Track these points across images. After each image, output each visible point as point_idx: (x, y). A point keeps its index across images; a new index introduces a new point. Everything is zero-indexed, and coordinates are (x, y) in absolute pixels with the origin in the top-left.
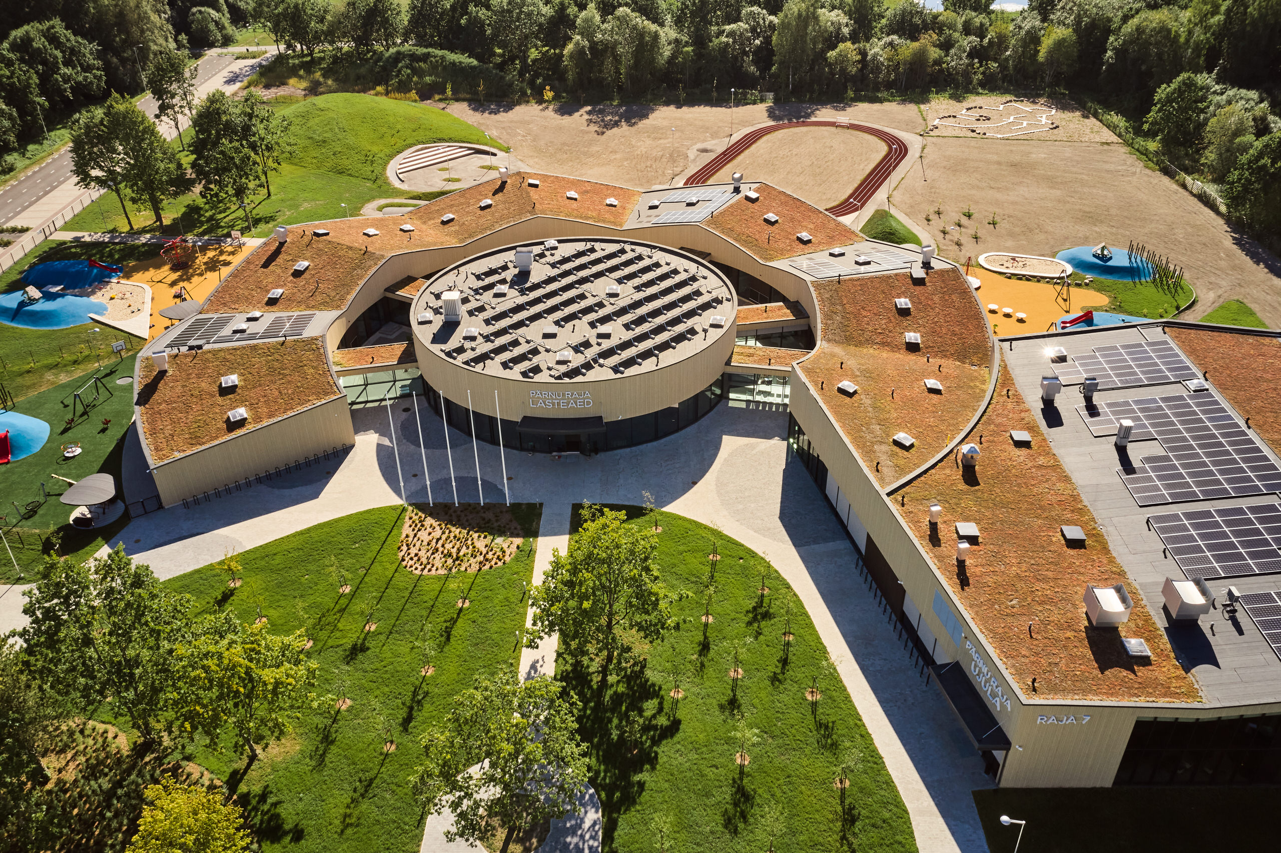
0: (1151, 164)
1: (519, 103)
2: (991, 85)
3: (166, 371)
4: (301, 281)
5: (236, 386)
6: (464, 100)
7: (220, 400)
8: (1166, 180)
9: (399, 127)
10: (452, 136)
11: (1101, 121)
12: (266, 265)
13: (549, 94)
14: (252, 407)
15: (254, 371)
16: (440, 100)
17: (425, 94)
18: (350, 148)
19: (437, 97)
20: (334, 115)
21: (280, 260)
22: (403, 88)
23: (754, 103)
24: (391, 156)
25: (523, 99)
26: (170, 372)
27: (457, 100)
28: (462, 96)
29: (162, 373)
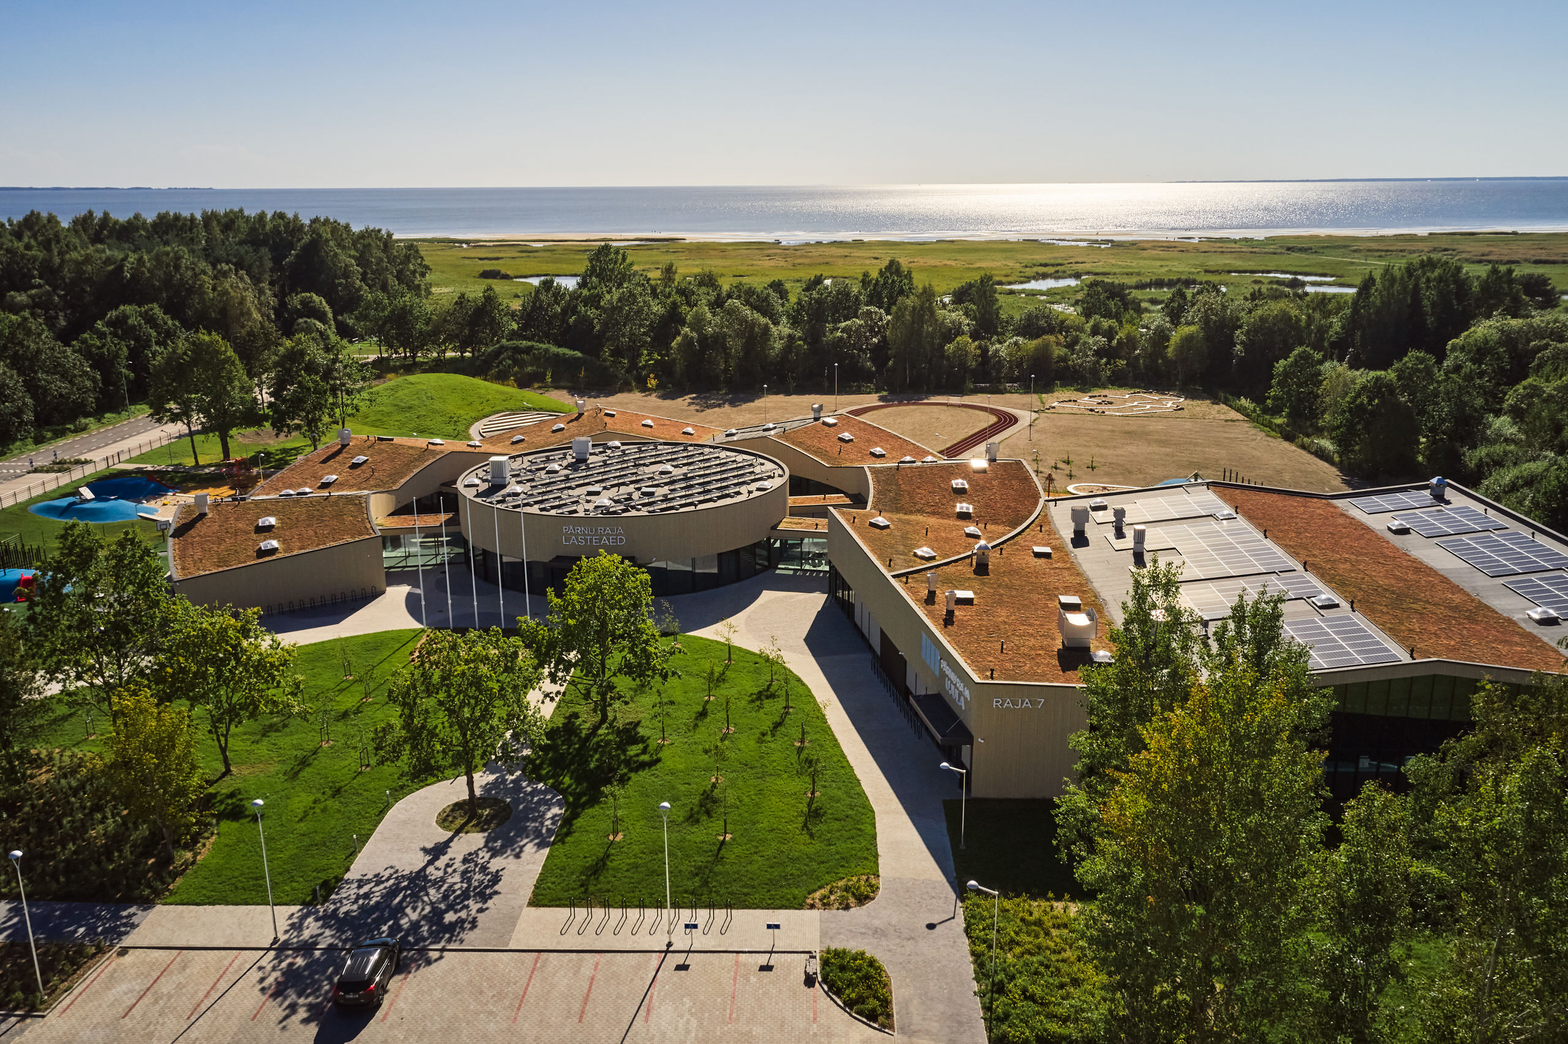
0: (1273, 433)
1: (621, 391)
2: (1119, 380)
3: (205, 514)
4: (358, 472)
5: (273, 526)
6: (563, 388)
7: (254, 536)
8: (1286, 445)
9: (490, 397)
10: (543, 406)
11: (1230, 406)
12: (324, 462)
13: (652, 383)
14: (284, 541)
15: (293, 518)
16: (540, 388)
17: (524, 383)
18: (435, 412)
19: (536, 385)
20: (424, 387)
21: (339, 458)
22: (501, 377)
23: (869, 393)
24: (477, 419)
25: (626, 388)
26: (210, 516)
27: (557, 388)
28: (562, 384)
29: (203, 515)
